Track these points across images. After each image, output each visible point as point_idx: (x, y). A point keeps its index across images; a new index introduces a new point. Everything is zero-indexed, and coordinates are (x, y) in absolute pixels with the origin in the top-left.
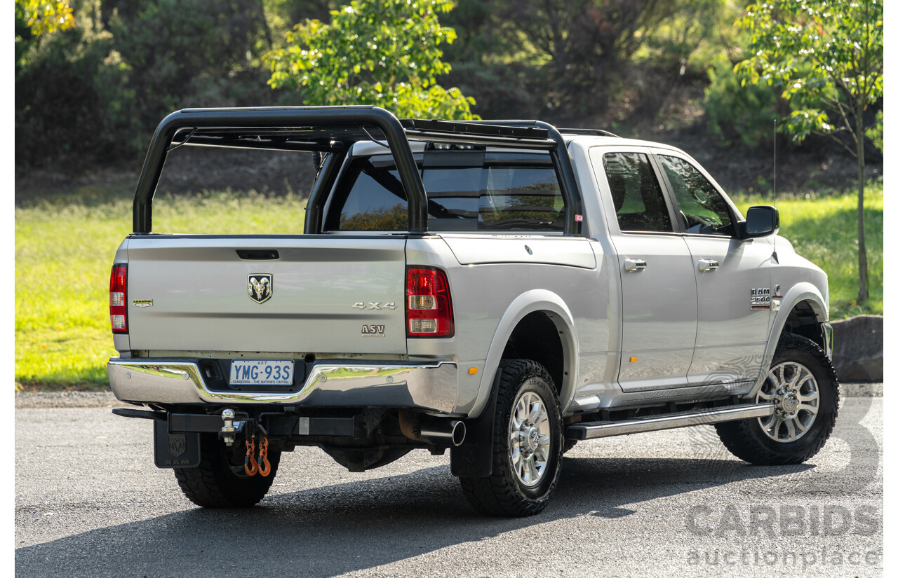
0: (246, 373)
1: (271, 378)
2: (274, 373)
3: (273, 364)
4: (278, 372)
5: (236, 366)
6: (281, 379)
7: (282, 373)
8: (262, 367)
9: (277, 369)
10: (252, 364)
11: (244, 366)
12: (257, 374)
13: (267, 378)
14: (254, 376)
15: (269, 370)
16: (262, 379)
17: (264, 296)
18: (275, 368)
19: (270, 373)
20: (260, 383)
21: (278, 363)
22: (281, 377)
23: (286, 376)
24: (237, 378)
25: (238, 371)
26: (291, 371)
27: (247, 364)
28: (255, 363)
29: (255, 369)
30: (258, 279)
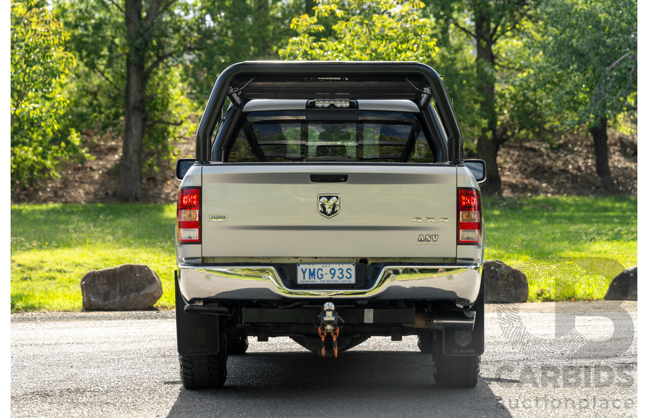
0: (312, 274)
1: (336, 278)
2: (338, 273)
3: (336, 267)
4: (341, 273)
5: (302, 269)
6: (345, 279)
7: (345, 273)
8: (326, 269)
9: (341, 271)
10: (317, 267)
11: (310, 269)
12: (322, 275)
13: (332, 278)
14: (320, 277)
15: (333, 271)
16: (327, 279)
17: (334, 212)
18: (339, 270)
19: (334, 274)
20: (326, 282)
21: (341, 266)
22: (345, 277)
23: (349, 276)
24: (304, 279)
25: (304, 273)
26: (353, 272)
27: (312, 267)
28: (320, 266)
29: (320, 271)
30: (329, 198)
